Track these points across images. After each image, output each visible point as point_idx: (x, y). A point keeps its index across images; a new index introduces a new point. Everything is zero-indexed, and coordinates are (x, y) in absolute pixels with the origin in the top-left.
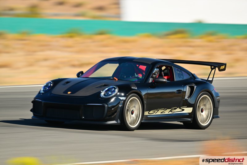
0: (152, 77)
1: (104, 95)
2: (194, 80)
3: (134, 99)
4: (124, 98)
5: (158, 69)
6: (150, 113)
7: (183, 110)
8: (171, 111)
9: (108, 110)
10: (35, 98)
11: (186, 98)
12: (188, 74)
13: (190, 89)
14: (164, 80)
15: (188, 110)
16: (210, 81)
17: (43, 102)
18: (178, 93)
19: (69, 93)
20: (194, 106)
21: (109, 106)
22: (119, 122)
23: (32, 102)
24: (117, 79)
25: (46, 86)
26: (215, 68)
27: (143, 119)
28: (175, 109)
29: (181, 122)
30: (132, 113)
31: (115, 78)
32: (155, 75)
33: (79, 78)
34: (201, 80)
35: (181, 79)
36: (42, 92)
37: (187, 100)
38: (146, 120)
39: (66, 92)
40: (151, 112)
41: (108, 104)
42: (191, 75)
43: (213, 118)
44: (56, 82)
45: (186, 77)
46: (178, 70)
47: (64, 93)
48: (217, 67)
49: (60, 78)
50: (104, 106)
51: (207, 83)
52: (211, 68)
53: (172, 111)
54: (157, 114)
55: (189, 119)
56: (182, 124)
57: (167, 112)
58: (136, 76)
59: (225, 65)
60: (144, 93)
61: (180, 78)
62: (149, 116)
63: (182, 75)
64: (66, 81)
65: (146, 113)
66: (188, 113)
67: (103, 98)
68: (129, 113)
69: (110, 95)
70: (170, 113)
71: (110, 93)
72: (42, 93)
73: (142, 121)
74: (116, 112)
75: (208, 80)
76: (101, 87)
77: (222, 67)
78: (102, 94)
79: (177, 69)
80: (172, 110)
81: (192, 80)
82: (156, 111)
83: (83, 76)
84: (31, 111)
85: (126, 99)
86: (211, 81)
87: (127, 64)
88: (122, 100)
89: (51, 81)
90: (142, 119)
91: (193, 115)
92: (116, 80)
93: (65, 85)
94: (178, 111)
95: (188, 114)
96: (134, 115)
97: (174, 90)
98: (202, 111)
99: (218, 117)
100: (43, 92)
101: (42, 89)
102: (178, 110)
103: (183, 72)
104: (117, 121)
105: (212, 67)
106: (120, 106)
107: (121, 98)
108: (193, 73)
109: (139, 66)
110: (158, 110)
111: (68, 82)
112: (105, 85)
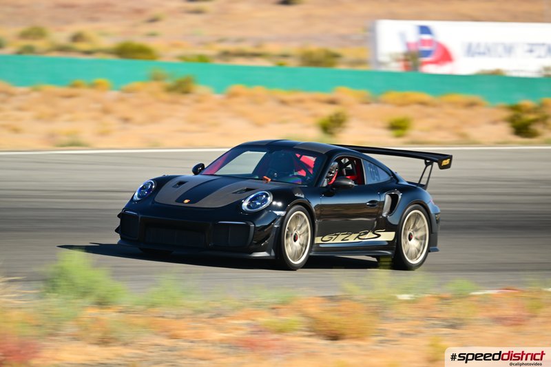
0: (327, 177)
1: (248, 206)
2: (397, 183)
3: (299, 214)
4: (282, 213)
5: (336, 164)
6: (323, 239)
7: (379, 236)
8: (358, 237)
9: (254, 232)
10: (125, 209)
11: (384, 215)
12: (385, 174)
13: (390, 200)
14: (350, 183)
15: (387, 236)
16: (422, 186)
17: (140, 216)
18: (371, 206)
19: (186, 201)
20: (397, 229)
21: (257, 226)
22: (273, 254)
23: (119, 216)
24: (270, 180)
25: (142, 188)
26: (431, 163)
27: (313, 249)
28: (366, 233)
29: (373, 256)
30: (295, 240)
31: (265, 177)
32: (331, 173)
33: (198, 176)
34: (407, 184)
35: (375, 182)
36: (136, 198)
37: (385, 219)
38: (316, 251)
39: (181, 199)
40: (326, 238)
41: (255, 222)
42: (391, 174)
43: (428, 251)
44: (161, 182)
45: (384, 177)
46: (370, 166)
47: (177, 201)
48: (436, 161)
49: (166, 175)
50: (249, 227)
51: (419, 190)
52: (426, 163)
53: (360, 237)
54: (335, 242)
55: (389, 253)
56: (375, 260)
57: (352, 239)
58: (295, 174)
59: (450, 157)
60: (314, 203)
61: (374, 179)
62: (321, 246)
63: (378, 174)
64: (178, 180)
65: (318, 240)
66: (388, 241)
67: (245, 212)
68: (291, 239)
69: (259, 206)
70: (357, 240)
71: (258, 203)
72: (138, 201)
73: (311, 254)
74: (267, 237)
75: (419, 184)
76: (241, 192)
77: (445, 162)
78: (245, 204)
79: (368, 163)
80: (360, 235)
81: (394, 184)
82: (334, 237)
83: (204, 172)
84: (117, 231)
85: (286, 215)
86: (425, 187)
87: (282, 154)
88: (280, 216)
89: (152, 180)
90: (310, 251)
91: (396, 245)
92: (267, 180)
93: (178, 187)
94: (369, 237)
95: (387, 244)
96: (297, 244)
97: (365, 200)
98: (410, 239)
99: (437, 250)
100: (138, 199)
101: (136, 194)
102: (370, 235)
103: (378, 169)
104: (270, 253)
105: (428, 161)
106: (276, 226)
107: (278, 213)
108: (394, 171)
109: (301, 157)
110: (338, 235)
111: (181, 183)
112: (248, 190)
